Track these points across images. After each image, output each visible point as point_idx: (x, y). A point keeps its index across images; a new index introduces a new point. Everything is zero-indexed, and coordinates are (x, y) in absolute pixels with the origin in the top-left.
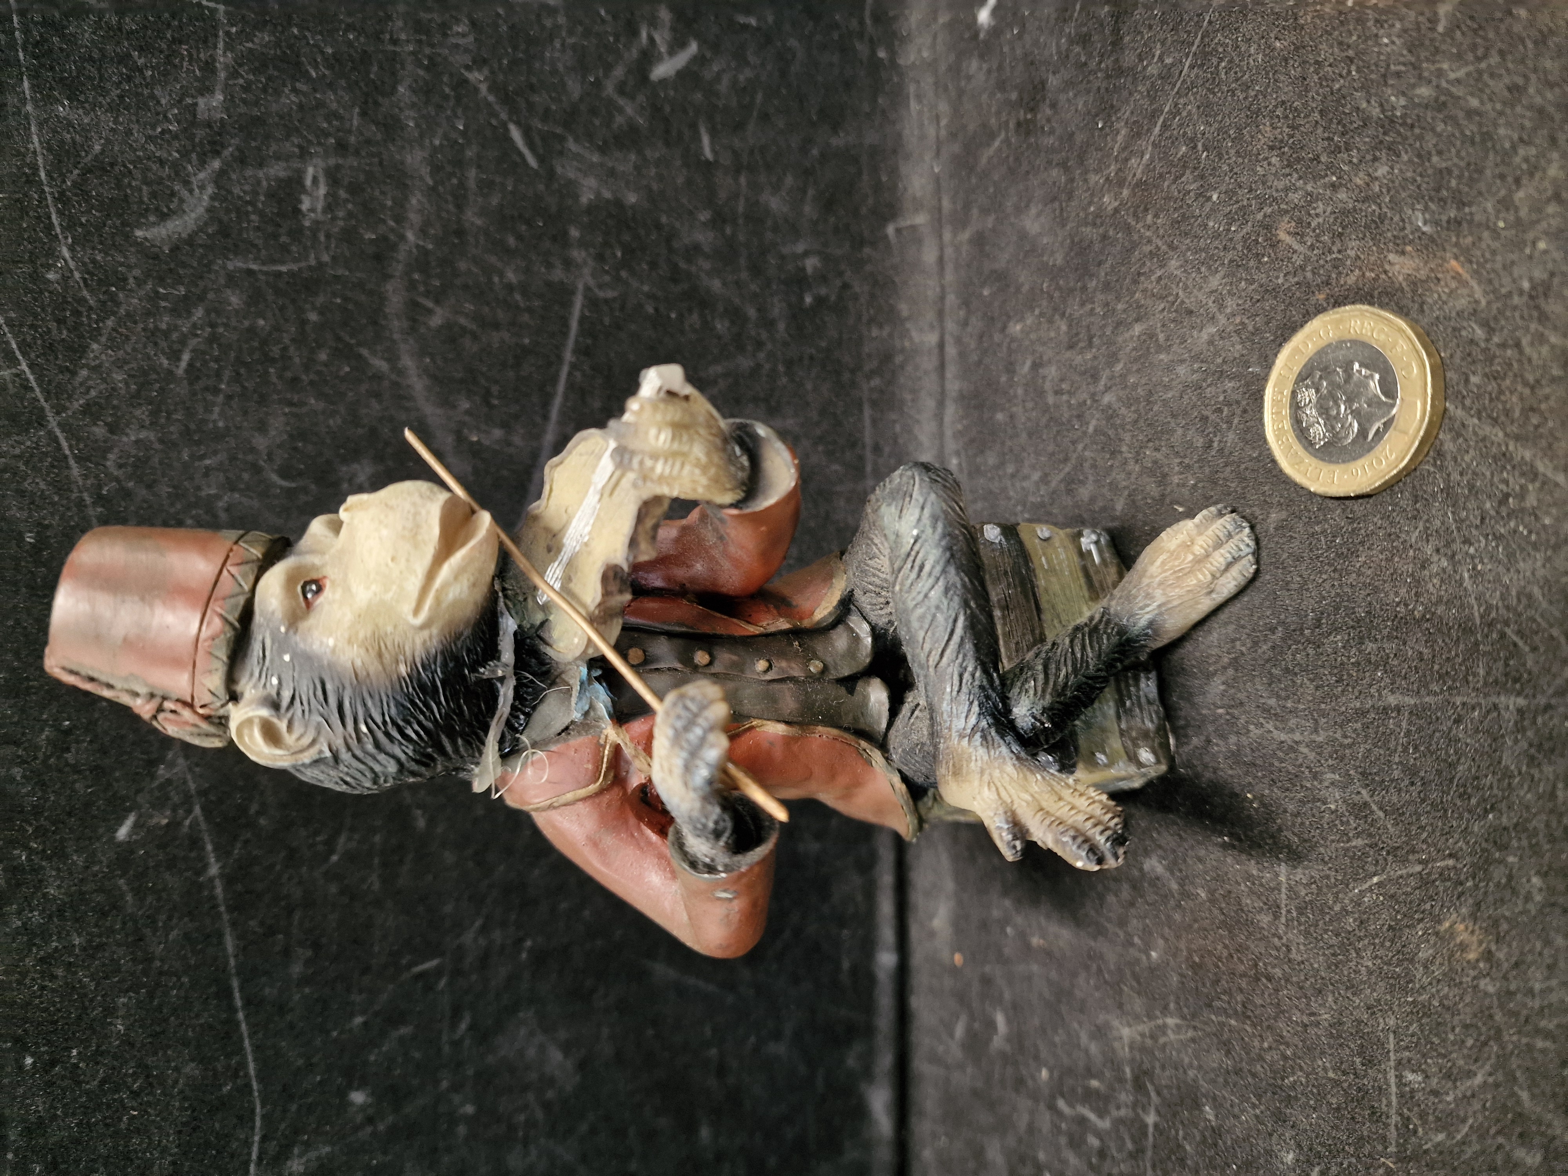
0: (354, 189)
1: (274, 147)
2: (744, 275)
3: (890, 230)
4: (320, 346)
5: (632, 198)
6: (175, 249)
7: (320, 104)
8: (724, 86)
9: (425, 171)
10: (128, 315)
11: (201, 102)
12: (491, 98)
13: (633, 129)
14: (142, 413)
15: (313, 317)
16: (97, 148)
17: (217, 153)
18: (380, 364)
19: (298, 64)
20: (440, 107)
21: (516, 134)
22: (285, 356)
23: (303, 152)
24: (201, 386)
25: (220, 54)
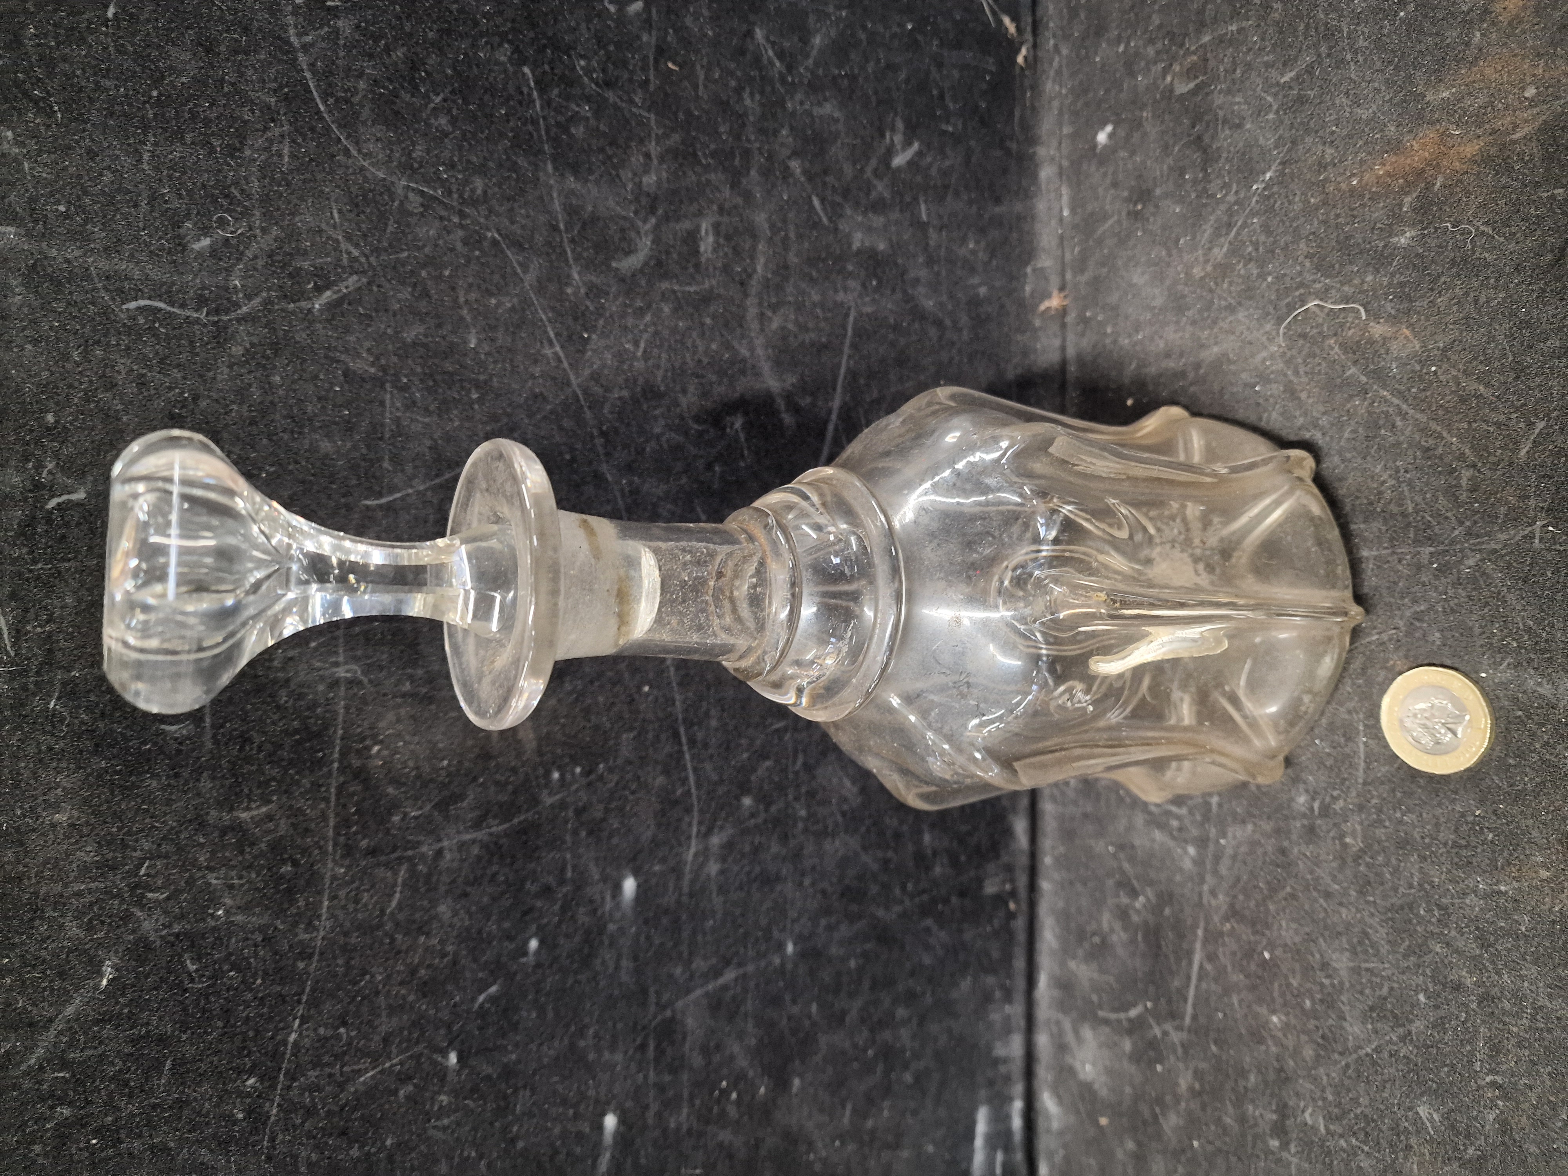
0: (728, 238)
1: (683, 210)
2: (944, 298)
3: (1029, 270)
4: (712, 340)
5: (881, 246)
6: (634, 275)
7: (708, 182)
8: (934, 172)
9: (766, 226)
10: (611, 316)
11: (645, 179)
12: (802, 179)
13: (882, 200)
15: (708, 321)
16: (590, 208)
17: (654, 214)
18: (745, 352)
19: (696, 155)
20: (774, 186)
21: (816, 202)
22: (694, 346)
23: (700, 213)
24: (650, 363)
25: (653, 148)
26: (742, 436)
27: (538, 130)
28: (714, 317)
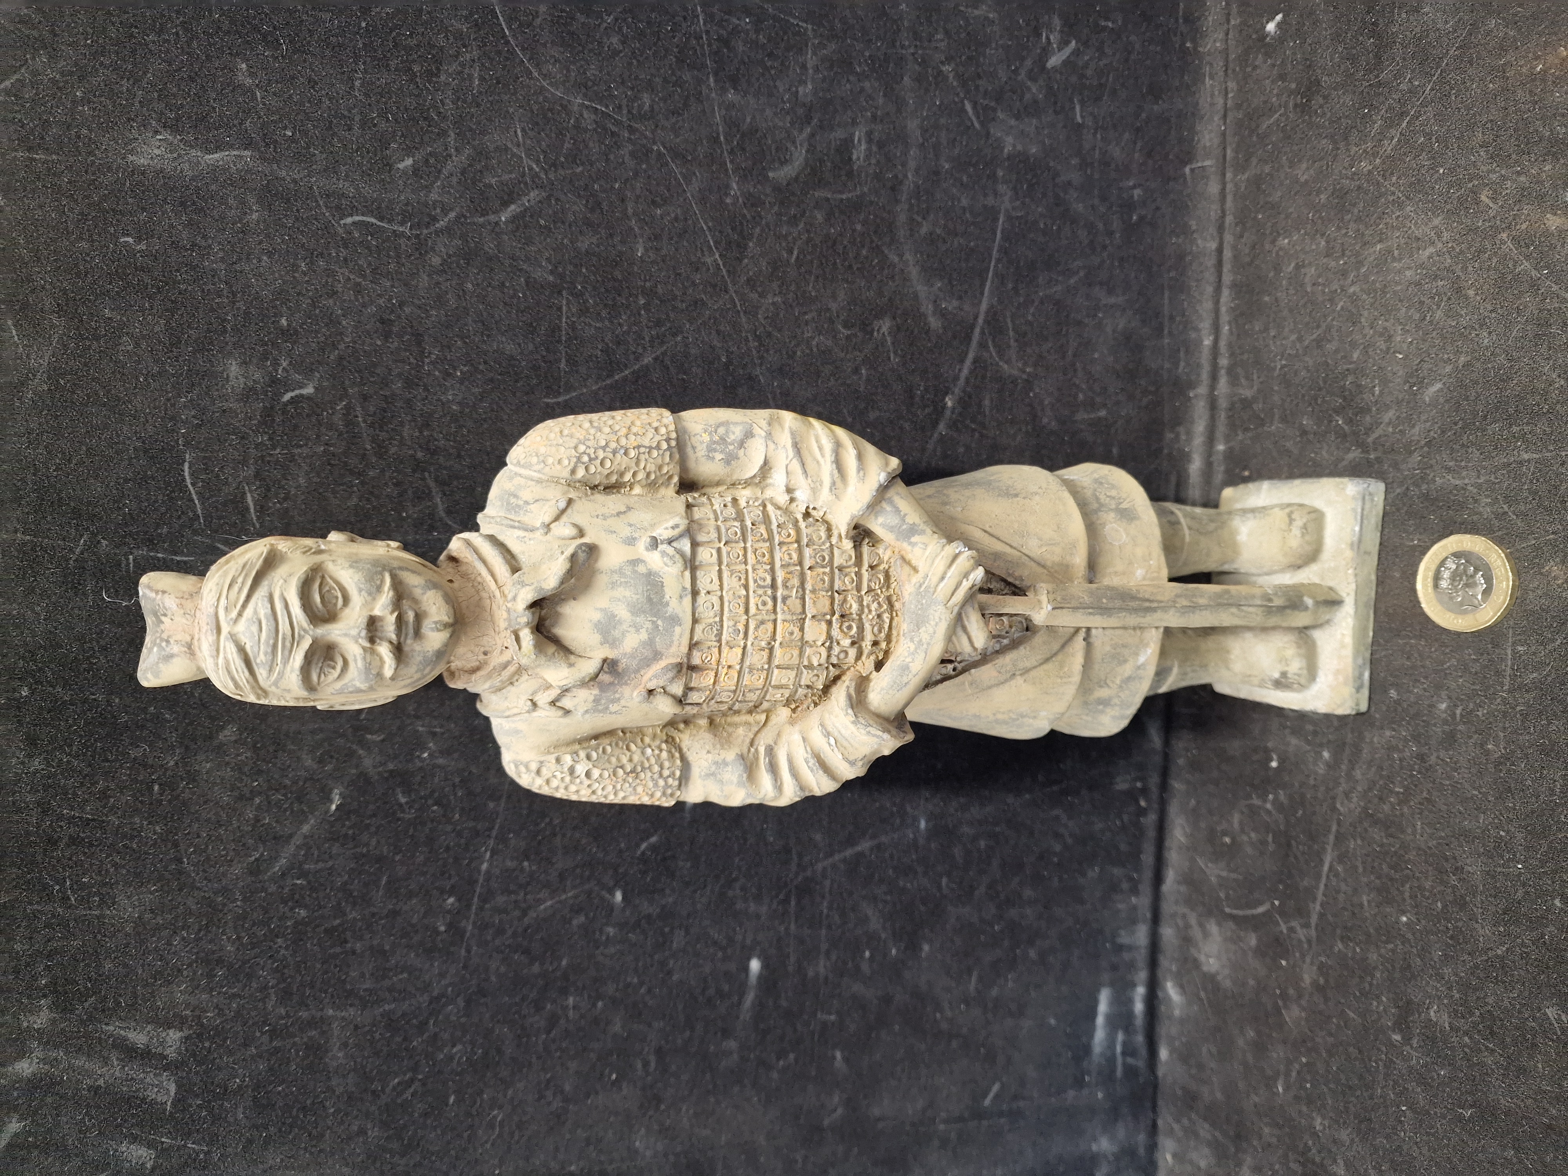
0: (881, 145)
1: (838, 119)
2: (1096, 201)
3: (1187, 170)
4: (863, 246)
5: (1033, 150)
6: (789, 184)
7: (862, 90)
8: (1090, 70)
9: (918, 133)
10: (768, 225)
11: (801, 90)
12: (955, 83)
13: (1036, 102)
14: (775, 285)
15: (859, 227)
16: (748, 120)
17: (809, 123)
18: (894, 258)
19: (851, 63)
20: (927, 90)
21: (968, 107)
22: (845, 252)
23: (854, 123)
24: (803, 270)
25: (811, 60)
26: (889, 340)
27: (702, 47)
28: (865, 223)
